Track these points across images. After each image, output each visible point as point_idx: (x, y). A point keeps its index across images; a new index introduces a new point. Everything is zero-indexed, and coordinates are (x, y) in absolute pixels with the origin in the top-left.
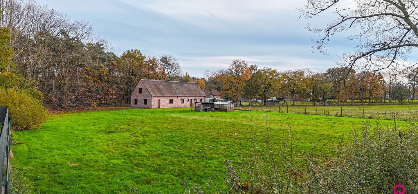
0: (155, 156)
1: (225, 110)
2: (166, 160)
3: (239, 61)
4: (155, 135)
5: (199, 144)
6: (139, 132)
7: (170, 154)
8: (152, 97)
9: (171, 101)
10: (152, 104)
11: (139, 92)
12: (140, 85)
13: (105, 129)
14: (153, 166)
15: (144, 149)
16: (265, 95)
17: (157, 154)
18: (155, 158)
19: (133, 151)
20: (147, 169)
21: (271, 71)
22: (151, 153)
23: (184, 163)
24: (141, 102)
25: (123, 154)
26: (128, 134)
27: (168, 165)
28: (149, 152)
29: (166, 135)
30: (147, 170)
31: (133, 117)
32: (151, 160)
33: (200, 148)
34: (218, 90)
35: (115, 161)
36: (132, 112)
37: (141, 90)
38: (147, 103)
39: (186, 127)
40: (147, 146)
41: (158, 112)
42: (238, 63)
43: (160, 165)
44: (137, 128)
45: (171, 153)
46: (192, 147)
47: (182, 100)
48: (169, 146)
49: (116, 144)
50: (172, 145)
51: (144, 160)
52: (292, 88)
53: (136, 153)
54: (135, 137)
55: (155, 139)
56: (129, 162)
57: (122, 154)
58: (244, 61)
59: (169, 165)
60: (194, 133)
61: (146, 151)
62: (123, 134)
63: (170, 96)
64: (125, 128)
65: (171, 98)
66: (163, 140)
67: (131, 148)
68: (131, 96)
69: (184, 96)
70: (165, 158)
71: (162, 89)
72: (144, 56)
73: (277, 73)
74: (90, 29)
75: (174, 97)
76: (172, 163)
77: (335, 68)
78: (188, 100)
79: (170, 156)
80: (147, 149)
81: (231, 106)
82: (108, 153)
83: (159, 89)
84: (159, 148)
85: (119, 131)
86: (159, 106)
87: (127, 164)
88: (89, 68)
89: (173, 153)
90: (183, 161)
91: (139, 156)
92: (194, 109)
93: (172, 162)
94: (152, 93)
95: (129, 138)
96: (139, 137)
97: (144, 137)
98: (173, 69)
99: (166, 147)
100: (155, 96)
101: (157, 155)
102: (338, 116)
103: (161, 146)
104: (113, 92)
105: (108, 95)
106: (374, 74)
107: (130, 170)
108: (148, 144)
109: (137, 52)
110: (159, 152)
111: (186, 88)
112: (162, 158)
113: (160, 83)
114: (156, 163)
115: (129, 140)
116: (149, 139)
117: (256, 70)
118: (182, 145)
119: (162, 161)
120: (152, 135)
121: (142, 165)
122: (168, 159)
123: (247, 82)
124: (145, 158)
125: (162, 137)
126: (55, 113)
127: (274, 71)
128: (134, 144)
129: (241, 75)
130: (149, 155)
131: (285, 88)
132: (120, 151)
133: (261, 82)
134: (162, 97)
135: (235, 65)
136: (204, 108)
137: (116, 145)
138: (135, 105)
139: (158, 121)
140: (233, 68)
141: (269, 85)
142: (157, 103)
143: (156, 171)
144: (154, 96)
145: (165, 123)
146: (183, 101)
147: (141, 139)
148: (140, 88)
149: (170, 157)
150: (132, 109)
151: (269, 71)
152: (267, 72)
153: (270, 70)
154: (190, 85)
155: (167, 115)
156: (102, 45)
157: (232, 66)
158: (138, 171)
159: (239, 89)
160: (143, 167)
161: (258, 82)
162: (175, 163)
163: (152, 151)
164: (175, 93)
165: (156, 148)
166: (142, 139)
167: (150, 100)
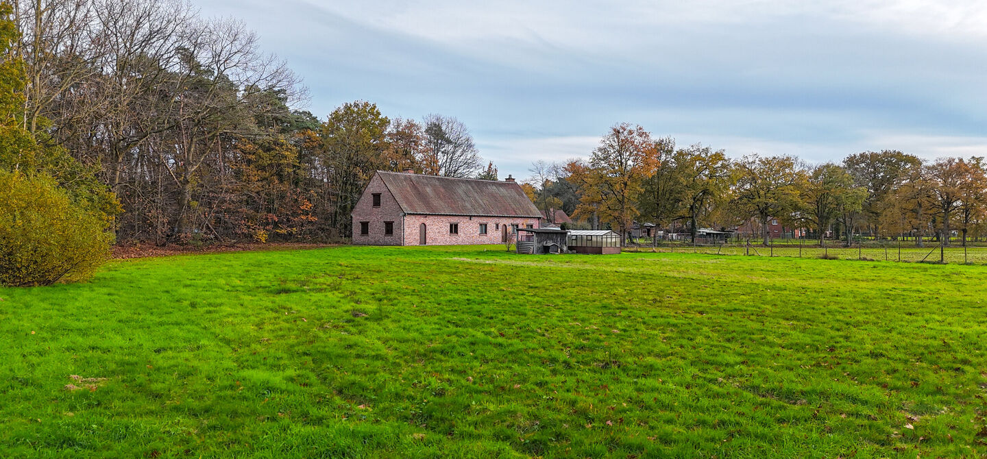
0: (417, 358)
1: (598, 251)
2: (462, 373)
3: (628, 128)
4: (416, 300)
5: (567, 321)
6: (369, 290)
7: (473, 351)
8: (405, 215)
9: (454, 229)
10: (406, 234)
11: (372, 204)
12: (374, 187)
13: (269, 285)
14: (411, 398)
15: (380, 335)
16: (694, 218)
17: (425, 350)
18: (421, 364)
19: (341, 339)
20: (385, 409)
21: (709, 155)
22: (403, 347)
23: (540, 384)
24: (377, 230)
25: (301, 349)
26: (333, 297)
27: (477, 392)
28: (395, 344)
29: (449, 298)
30: (385, 414)
31: (355, 262)
32: (405, 370)
33: (580, 334)
34: (565, 212)
35: (259, 375)
36: (354, 253)
37: (377, 198)
38: (392, 233)
39: (505, 282)
40: (391, 326)
41: (423, 252)
42: (626, 133)
43: (440, 393)
44: (361, 282)
45: (476, 347)
46: (547, 330)
47: (481, 225)
48: (465, 326)
49: (287, 321)
50: (474, 325)
51: (375, 373)
52: (763, 199)
53: (350, 346)
54: (353, 304)
55: (414, 308)
56: (313, 378)
57: (296, 348)
58: (640, 129)
59: (481, 392)
60: (535, 295)
61: (386, 341)
62: (316, 297)
63: (450, 215)
64: (328, 283)
65: (454, 220)
66: (442, 309)
67: (334, 332)
68: (353, 216)
69: (487, 216)
70: (459, 364)
71: (432, 195)
72: (386, 118)
73: (726, 160)
74: (250, 41)
75: (461, 218)
76: (491, 386)
77: (867, 153)
78: (497, 225)
79: (476, 358)
80: (389, 335)
81: (614, 240)
82: (248, 346)
83: (422, 197)
84: (430, 332)
85: (310, 290)
86: (423, 240)
87: (305, 385)
88: (249, 147)
89: (486, 347)
90: (533, 378)
91: (358, 356)
92: (513, 248)
93: (492, 381)
94: (404, 206)
95: (335, 304)
96: (367, 303)
97: (382, 303)
98: (458, 153)
99: (455, 329)
100: (413, 214)
101: (425, 355)
102: (929, 263)
103: (437, 326)
104: (308, 206)
105: (295, 214)
106: (978, 167)
107: (314, 412)
108: (394, 321)
109: (368, 109)
110: (434, 345)
111: (493, 196)
112: (449, 364)
113: (425, 181)
114: (425, 386)
115: (333, 310)
116: (396, 308)
117: (671, 151)
118: (509, 324)
119: (447, 376)
120: (407, 297)
121: (365, 393)
122: (471, 369)
123: (647, 183)
124: (379, 363)
125: (439, 304)
126: (157, 255)
127: (718, 156)
128: (348, 321)
129: (632, 164)
130: (395, 353)
131: (745, 200)
132: (292, 341)
133: (685, 184)
134: (431, 217)
135: (618, 137)
136: (540, 245)
137: (288, 323)
138: (363, 239)
139: (423, 268)
140: (612, 146)
141: (705, 192)
142: (418, 231)
143: (426, 418)
144: (410, 214)
145: (442, 273)
146: (484, 229)
147: (372, 307)
148: (374, 195)
149: (476, 363)
150: (353, 247)
151: (703, 155)
152: (698, 158)
153: (707, 153)
154: (501, 189)
155: (445, 259)
156: (283, 91)
157: (608, 142)
158: (348, 416)
159: (626, 200)
160: (371, 400)
161: (677, 183)
162: (502, 385)
163: (407, 341)
164: (464, 208)
165: (421, 333)
166: (375, 307)
167: (401, 225)
